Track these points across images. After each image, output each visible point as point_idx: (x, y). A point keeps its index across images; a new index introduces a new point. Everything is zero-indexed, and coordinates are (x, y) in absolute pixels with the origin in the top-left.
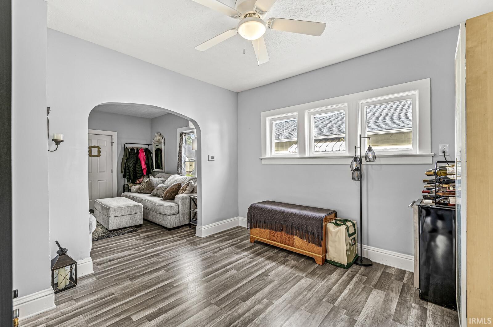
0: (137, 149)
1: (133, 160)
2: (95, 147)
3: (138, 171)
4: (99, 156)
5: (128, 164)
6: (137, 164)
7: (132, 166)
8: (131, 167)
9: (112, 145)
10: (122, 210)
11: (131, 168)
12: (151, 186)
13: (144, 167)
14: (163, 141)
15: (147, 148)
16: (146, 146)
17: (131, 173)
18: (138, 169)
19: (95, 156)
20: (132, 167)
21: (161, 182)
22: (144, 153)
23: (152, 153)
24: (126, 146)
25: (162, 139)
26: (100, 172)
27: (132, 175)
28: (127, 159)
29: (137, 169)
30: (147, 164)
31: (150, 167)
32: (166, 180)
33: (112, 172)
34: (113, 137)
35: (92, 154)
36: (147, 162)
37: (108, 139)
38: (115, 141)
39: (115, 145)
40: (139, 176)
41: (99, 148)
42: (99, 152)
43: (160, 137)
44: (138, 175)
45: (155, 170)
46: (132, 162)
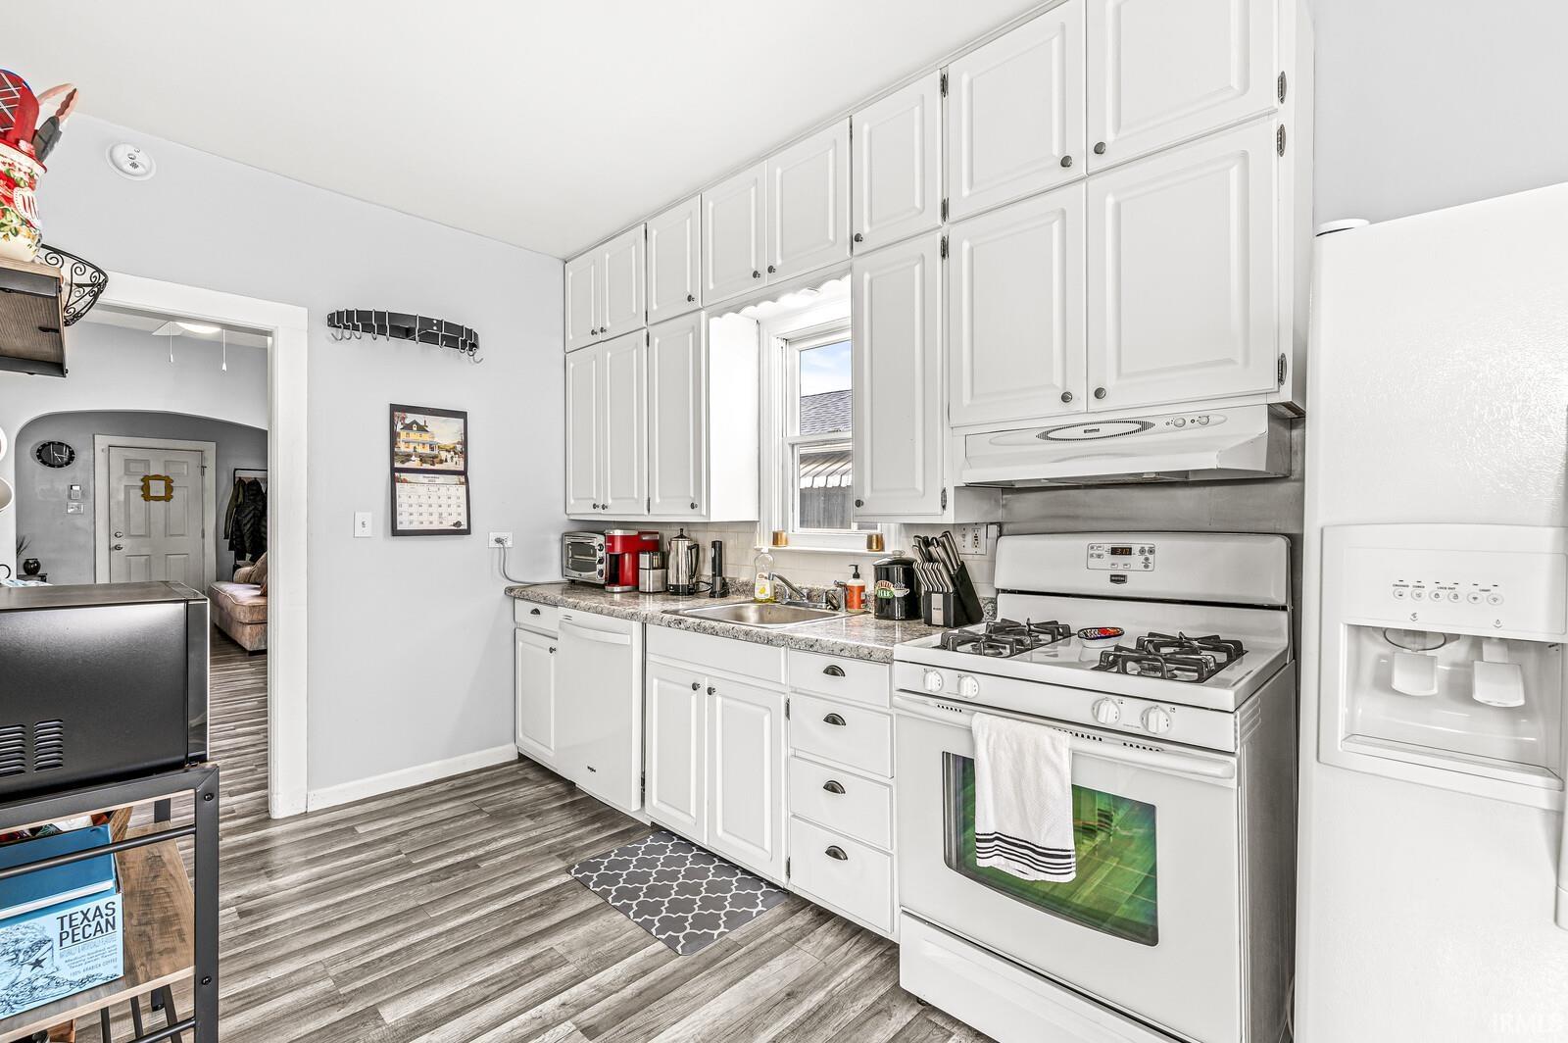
1: (252, 507)
2: (157, 478)
4: (168, 498)
5: (237, 518)
7: (248, 522)
9: (203, 474)
11: (247, 528)
17: (245, 539)
19: (157, 499)
20: (249, 526)
24: (239, 474)
26: (172, 535)
27: (247, 543)
28: (238, 507)
33: (203, 536)
34: (206, 454)
35: (151, 495)
37: (193, 460)
38: (211, 464)
39: (210, 472)
41: (168, 480)
42: (169, 488)
46: (250, 512)
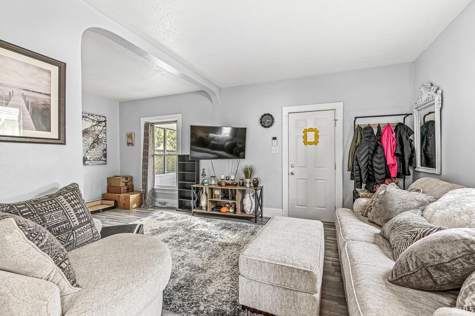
0: (379, 127)
1: (367, 147)
2: (311, 130)
3: (377, 168)
4: (316, 143)
5: (356, 156)
6: (376, 155)
7: (365, 158)
8: (362, 161)
9: (335, 125)
10: (263, 270)
11: (363, 163)
12: (386, 211)
13: (391, 160)
14: (437, 98)
15: (402, 122)
16: (400, 119)
17: (362, 172)
18: (377, 165)
19: (311, 143)
20: (365, 161)
21: (416, 204)
22: (393, 133)
23: (413, 133)
24: (359, 122)
25: (434, 94)
26: (318, 167)
27: (363, 175)
28: (356, 147)
29: (375, 164)
30: (400, 156)
31: (407, 161)
32: (430, 202)
33: (335, 169)
34: (337, 112)
35: (308, 141)
36: (399, 152)
37: (329, 116)
38: (340, 118)
39: (340, 123)
40: (379, 178)
41: (316, 131)
42: (317, 136)
43: (430, 93)
44: (377, 176)
45: (420, 168)
46: (365, 151)
